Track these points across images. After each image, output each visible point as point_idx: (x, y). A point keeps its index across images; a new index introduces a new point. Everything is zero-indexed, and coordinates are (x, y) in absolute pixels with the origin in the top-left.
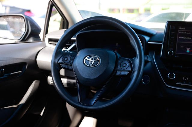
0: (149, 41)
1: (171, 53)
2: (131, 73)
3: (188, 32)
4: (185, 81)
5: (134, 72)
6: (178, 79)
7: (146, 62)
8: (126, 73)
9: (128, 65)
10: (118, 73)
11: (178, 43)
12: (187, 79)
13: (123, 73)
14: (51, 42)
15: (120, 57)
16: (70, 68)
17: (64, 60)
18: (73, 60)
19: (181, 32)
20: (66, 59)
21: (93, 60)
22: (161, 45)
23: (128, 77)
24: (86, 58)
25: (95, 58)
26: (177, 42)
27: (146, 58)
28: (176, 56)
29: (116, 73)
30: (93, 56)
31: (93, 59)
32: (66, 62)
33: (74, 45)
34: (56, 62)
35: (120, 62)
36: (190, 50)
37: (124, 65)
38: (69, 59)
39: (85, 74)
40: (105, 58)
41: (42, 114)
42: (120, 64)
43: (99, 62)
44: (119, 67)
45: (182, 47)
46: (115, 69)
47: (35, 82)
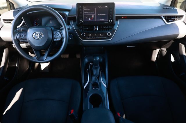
0: (68, 15)
1: (81, 22)
2: (62, 38)
3: (88, 9)
4: (90, 36)
5: (64, 38)
6: (87, 36)
7: (69, 29)
8: (59, 39)
9: (59, 34)
10: (55, 40)
11: (84, 15)
13: (57, 40)
15: (54, 30)
16: (26, 41)
18: (26, 35)
19: (85, 9)
20: (21, 36)
21: (39, 35)
22: (75, 17)
23: (61, 42)
24: (34, 34)
25: (40, 34)
27: (68, 27)
30: (38, 33)
31: (38, 34)
32: (22, 38)
33: (23, 22)
34: (15, 38)
35: (54, 33)
36: (91, 19)
37: (58, 35)
38: (23, 36)
39: (36, 44)
40: (46, 33)
41: (17, 66)
42: (55, 34)
43: (43, 36)
44: (55, 36)
45: (87, 17)
46: (53, 38)
47: (5, 50)
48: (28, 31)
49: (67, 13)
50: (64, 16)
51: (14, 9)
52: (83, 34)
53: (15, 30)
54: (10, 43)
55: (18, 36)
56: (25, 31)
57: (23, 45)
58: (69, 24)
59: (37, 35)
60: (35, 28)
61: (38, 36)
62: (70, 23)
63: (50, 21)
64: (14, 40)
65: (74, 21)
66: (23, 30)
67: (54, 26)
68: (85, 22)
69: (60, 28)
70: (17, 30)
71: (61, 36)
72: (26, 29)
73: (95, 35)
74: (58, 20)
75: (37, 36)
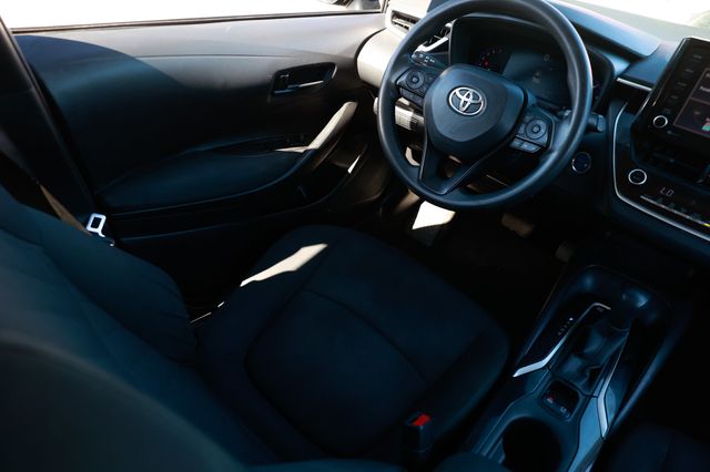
0: (622, 76)
1: (661, 121)
2: (544, 150)
4: (663, 196)
5: (551, 151)
6: (650, 189)
7: (590, 129)
8: (533, 148)
9: (543, 131)
10: (516, 143)
11: (691, 101)
12: (670, 193)
13: (525, 146)
14: (397, 20)
15: (533, 105)
16: (420, 102)
17: (410, 80)
18: (429, 84)
20: (414, 80)
21: (470, 100)
22: (648, 92)
23: (535, 159)
24: (457, 91)
25: (476, 97)
26: (690, 98)
27: (593, 121)
28: (669, 132)
29: (513, 140)
31: (471, 97)
32: (413, 86)
33: (444, 39)
34: (393, 81)
35: (528, 118)
37: (536, 129)
38: (421, 82)
39: (444, 127)
40: (496, 104)
41: (350, 170)
42: (527, 124)
43: (482, 108)
44: (522, 130)
45: (697, 113)
46: (513, 133)
47: (346, 105)
48: (444, 74)
49: (619, 65)
50: (601, 69)
52: (639, 177)
53: (404, 57)
54: (370, 90)
55: (403, 79)
56: (433, 76)
57: (404, 116)
58: (600, 108)
59: (465, 98)
60: (468, 72)
61: (466, 102)
62: (611, 109)
63: (538, 74)
64: (388, 84)
65: (631, 110)
66: (429, 64)
67: (546, 97)
68: (675, 130)
69: (559, 113)
70: (413, 56)
71: (545, 139)
72: (443, 65)
73: (694, 203)
74: (570, 76)
75: (462, 102)
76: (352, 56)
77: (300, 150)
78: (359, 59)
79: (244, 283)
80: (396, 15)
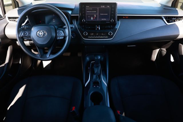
0: (71, 14)
1: (84, 21)
2: (65, 37)
3: (91, 8)
5: (67, 37)
6: (89, 35)
7: (71, 28)
8: (62, 38)
9: (62, 33)
10: (58, 38)
11: (87, 15)
12: (93, 34)
13: (61, 38)
14: (10, 19)
15: (57, 28)
16: (30, 38)
18: (30, 33)
19: (88, 8)
20: (25, 34)
22: (78, 16)
23: (64, 40)
24: (38, 32)
25: (43, 32)
27: (71, 26)
29: (57, 38)
31: (42, 32)
32: (26, 35)
36: (93, 18)
37: (61, 33)
38: (28, 34)
39: (40, 42)
40: (49, 32)
41: (20, 63)
42: (58, 33)
43: (46, 34)
44: (58, 35)
45: (89, 17)
46: (56, 36)
47: (9, 47)
48: (33, 29)
49: (70, 12)
50: (67, 14)
51: (18, 7)
52: (85, 33)
53: (20, 28)
54: (14, 41)
55: (22, 34)
56: (29, 29)
57: (27, 43)
58: (71, 23)
59: (41, 33)
60: (39, 27)
61: (42, 34)
62: (73, 22)
63: (54, 20)
64: (19, 38)
65: (77, 21)
66: (27, 28)
67: (58, 24)
68: (87, 21)
69: (63, 27)
70: (22, 27)
71: (64, 34)
72: (31, 27)
73: (97, 34)
74: (62, 19)
75: (41, 35)
76: (3, 34)
77: (3, 65)
78: (6, 34)
79: (8, 109)
80: (9, 18)
